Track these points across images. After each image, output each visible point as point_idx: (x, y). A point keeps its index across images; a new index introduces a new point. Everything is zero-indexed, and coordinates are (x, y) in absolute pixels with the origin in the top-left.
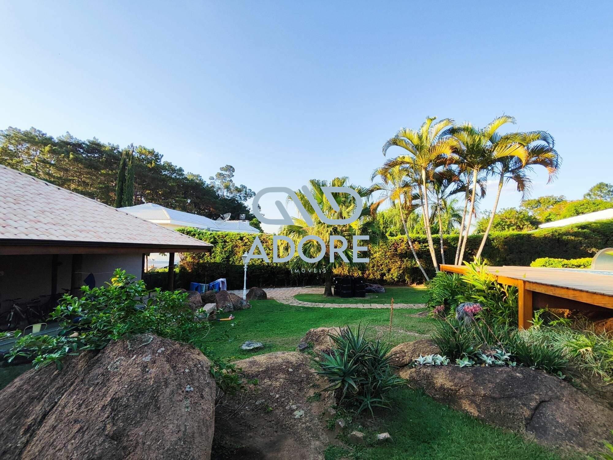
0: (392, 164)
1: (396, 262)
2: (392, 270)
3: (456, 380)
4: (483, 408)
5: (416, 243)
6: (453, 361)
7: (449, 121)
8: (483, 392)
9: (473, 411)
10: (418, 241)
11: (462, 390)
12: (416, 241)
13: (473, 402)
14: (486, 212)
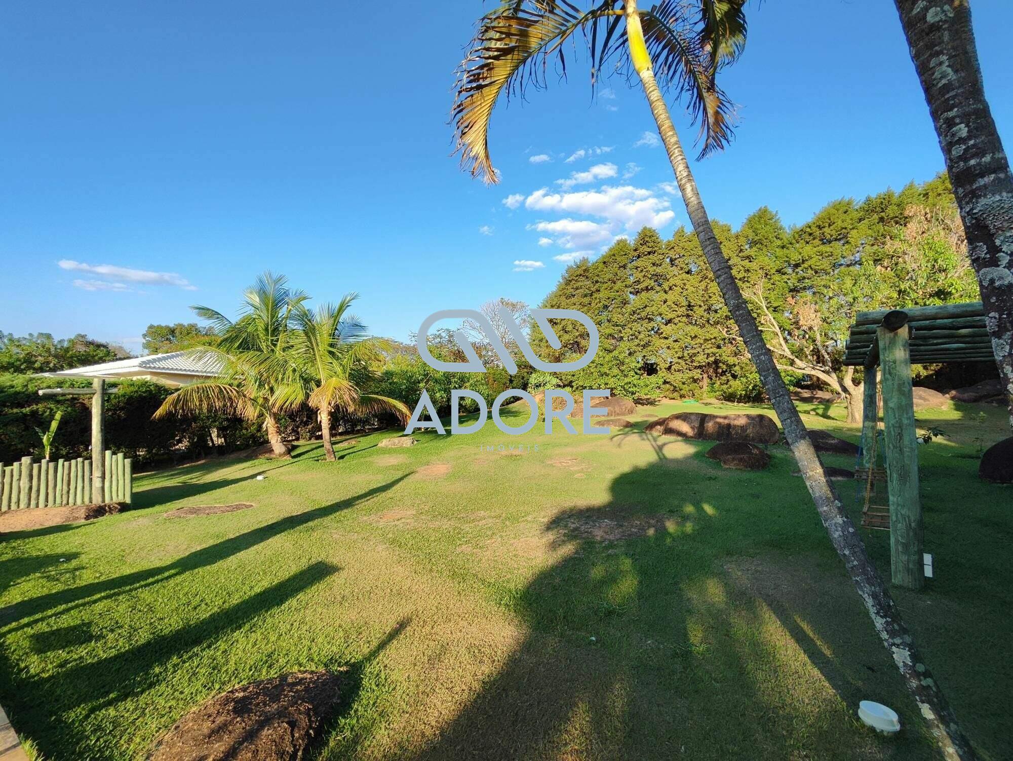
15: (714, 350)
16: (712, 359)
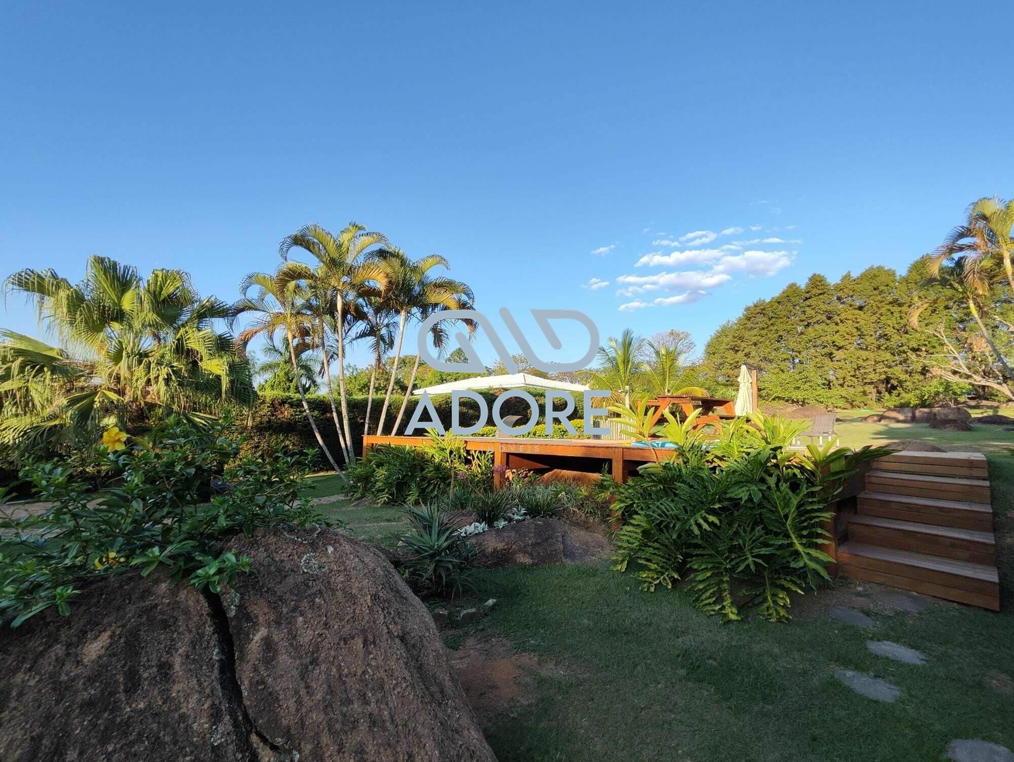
0: (293, 275)
1: (251, 437)
2: (242, 452)
3: (506, 540)
4: (535, 554)
5: (287, 406)
6: (490, 525)
7: (381, 237)
8: (530, 542)
9: (527, 560)
10: (289, 403)
11: (514, 547)
12: (285, 403)
13: (526, 552)
14: (350, 367)
15: (886, 369)
16: (884, 377)
